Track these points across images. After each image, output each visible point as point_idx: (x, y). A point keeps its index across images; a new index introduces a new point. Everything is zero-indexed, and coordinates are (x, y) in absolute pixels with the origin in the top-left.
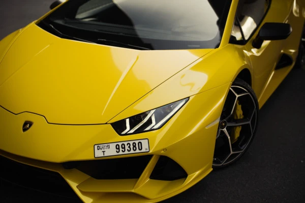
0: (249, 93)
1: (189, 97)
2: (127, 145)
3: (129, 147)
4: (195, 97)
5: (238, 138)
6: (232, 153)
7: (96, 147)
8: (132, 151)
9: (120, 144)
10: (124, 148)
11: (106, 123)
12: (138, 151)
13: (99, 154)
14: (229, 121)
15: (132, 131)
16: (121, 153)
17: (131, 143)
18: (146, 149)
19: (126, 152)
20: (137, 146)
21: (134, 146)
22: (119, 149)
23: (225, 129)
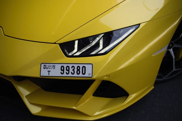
1: (139, 24)
2: (72, 67)
3: (73, 70)
6: (174, 70)
7: (43, 65)
8: (76, 75)
9: (65, 66)
10: (69, 70)
11: (55, 43)
12: (81, 75)
13: (44, 73)
15: (78, 54)
16: (65, 75)
17: (76, 66)
18: (89, 74)
19: (70, 75)
20: (81, 70)
21: (78, 70)
22: (63, 70)
23: (172, 50)
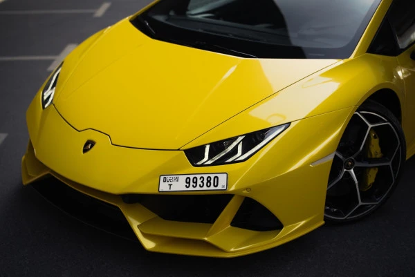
0: (389, 123)
1: (290, 123)
2: (200, 179)
3: (202, 182)
4: (300, 123)
5: (373, 184)
6: (360, 203)
7: (162, 178)
8: (205, 188)
9: (192, 177)
10: (196, 183)
11: (179, 150)
12: (212, 188)
13: (164, 187)
14: (359, 159)
15: (210, 162)
16: (191, 188)
17: (205, 177)
18: (223, 187)
19: (198, 188)
20: (212, 181)
21: (209, 181)
22: (189, 183)
23: (352, 171)
